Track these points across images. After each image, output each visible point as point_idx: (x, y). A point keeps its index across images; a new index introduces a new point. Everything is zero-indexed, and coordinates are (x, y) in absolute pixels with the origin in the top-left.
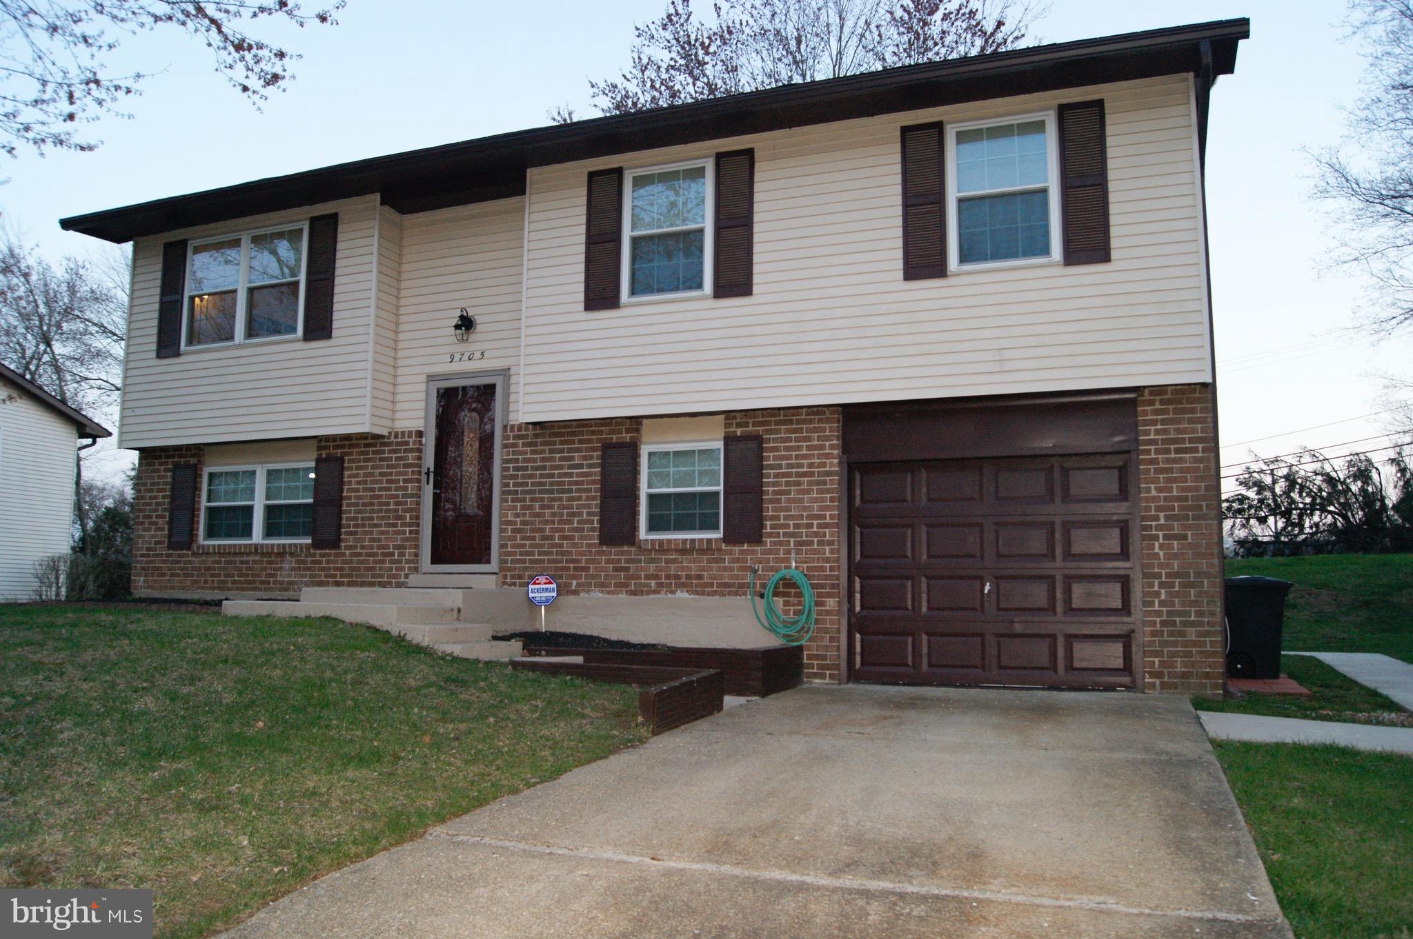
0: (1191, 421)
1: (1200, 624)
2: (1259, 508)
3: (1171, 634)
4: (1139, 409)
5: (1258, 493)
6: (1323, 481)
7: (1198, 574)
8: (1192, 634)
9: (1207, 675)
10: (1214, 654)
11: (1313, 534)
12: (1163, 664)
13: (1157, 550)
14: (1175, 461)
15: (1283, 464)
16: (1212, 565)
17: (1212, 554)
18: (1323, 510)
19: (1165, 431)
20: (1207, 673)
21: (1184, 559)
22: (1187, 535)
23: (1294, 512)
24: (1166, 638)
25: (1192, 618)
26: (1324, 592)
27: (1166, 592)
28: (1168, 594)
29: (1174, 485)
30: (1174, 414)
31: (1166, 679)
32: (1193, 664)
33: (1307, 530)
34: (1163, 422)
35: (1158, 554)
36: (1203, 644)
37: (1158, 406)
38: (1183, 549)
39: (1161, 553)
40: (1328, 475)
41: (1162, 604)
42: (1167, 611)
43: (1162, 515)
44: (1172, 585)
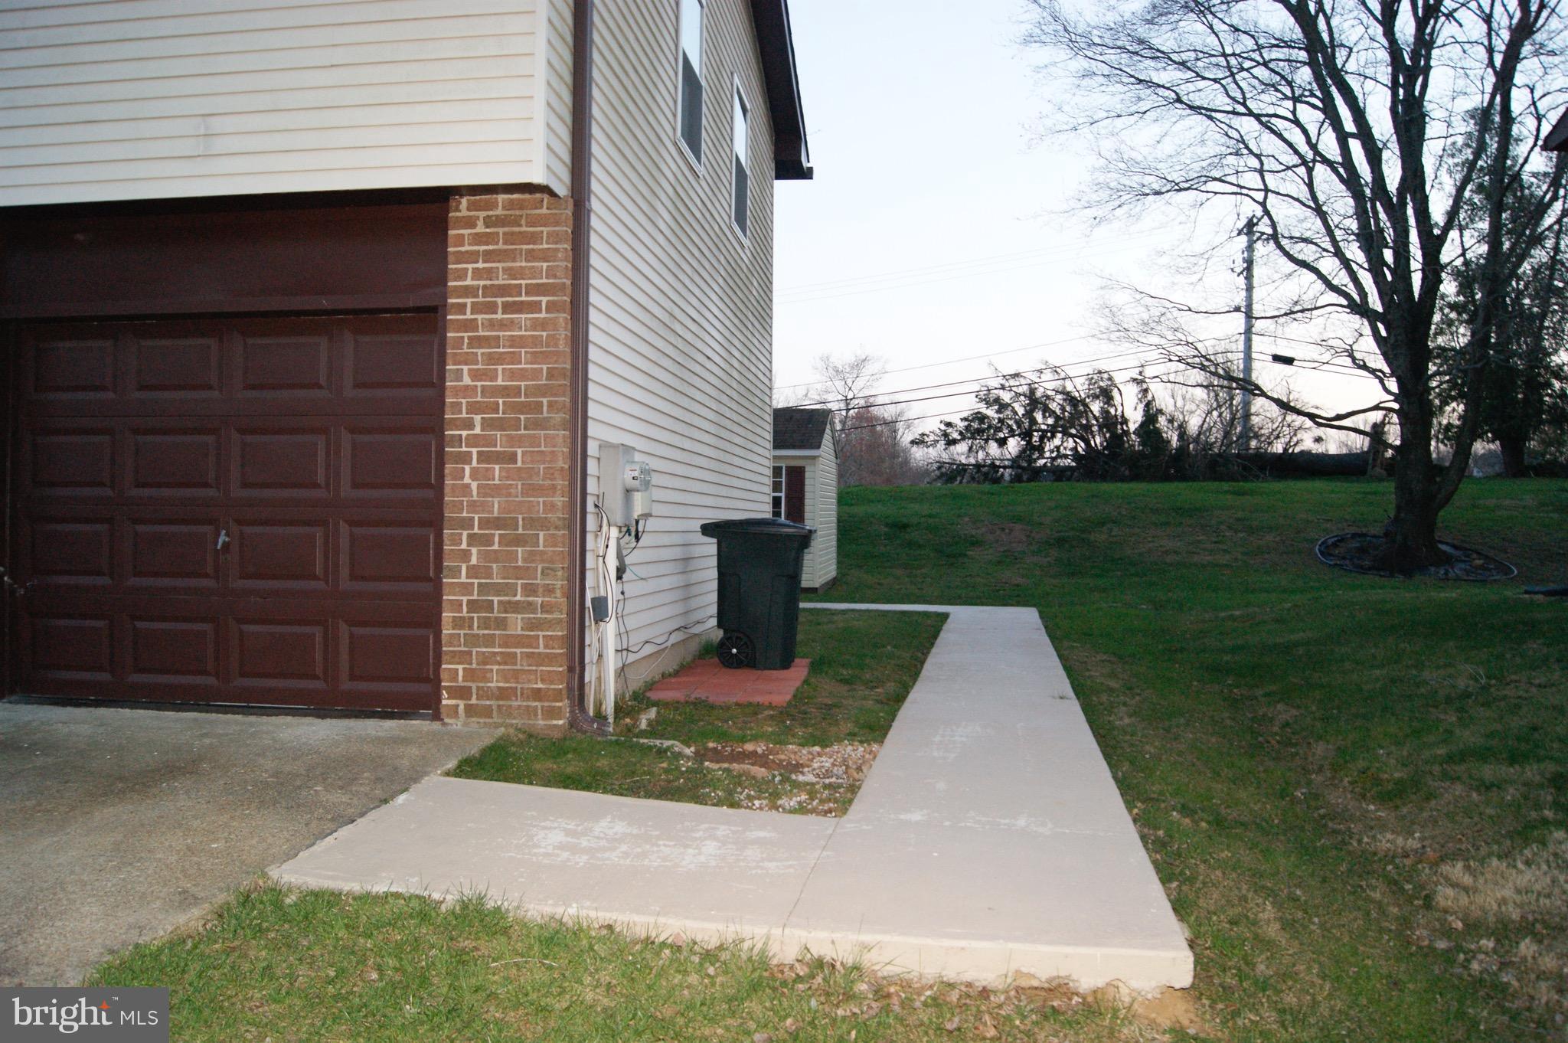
0: (531, 256)
1: (530, 607)
2: (999, 429)
3: (485, 624)
4: (451, 232)
5: (999, 411)
6: (1064, 400)
7: (530, 522)
8: (516, 624)
9: (537, 694)
10: (550, 659)
11: (1054, 459)
12: (470, 674)
13: (467, 480)
14: (502, 325)
15: (1023, 381)
16: (553, 505)
17: (554, 487)
18: (1066, 434)
19: (489, 273)
20: (539, 689)
21: (509, 495)
22: (515, 454)
23: (1035, 434)
24: (476, 631)
25: (518, 598)
26: (1018, 527)
27: (479, 552)
28: (484, 556)
29: (500, 368)
30: (505, 243)
31: (474, 701)
32: (516, 675)
33: (1047, 454)
34: (488, 256)
35: (468, 486)
36: (531, 642)
37: (480, 228)
38: (508, 478)
39: (474, 485)
40: (1068, 394)
41: (473, 572)
42: (480, 585)
43: (478, 418)
44: (487, 540)
